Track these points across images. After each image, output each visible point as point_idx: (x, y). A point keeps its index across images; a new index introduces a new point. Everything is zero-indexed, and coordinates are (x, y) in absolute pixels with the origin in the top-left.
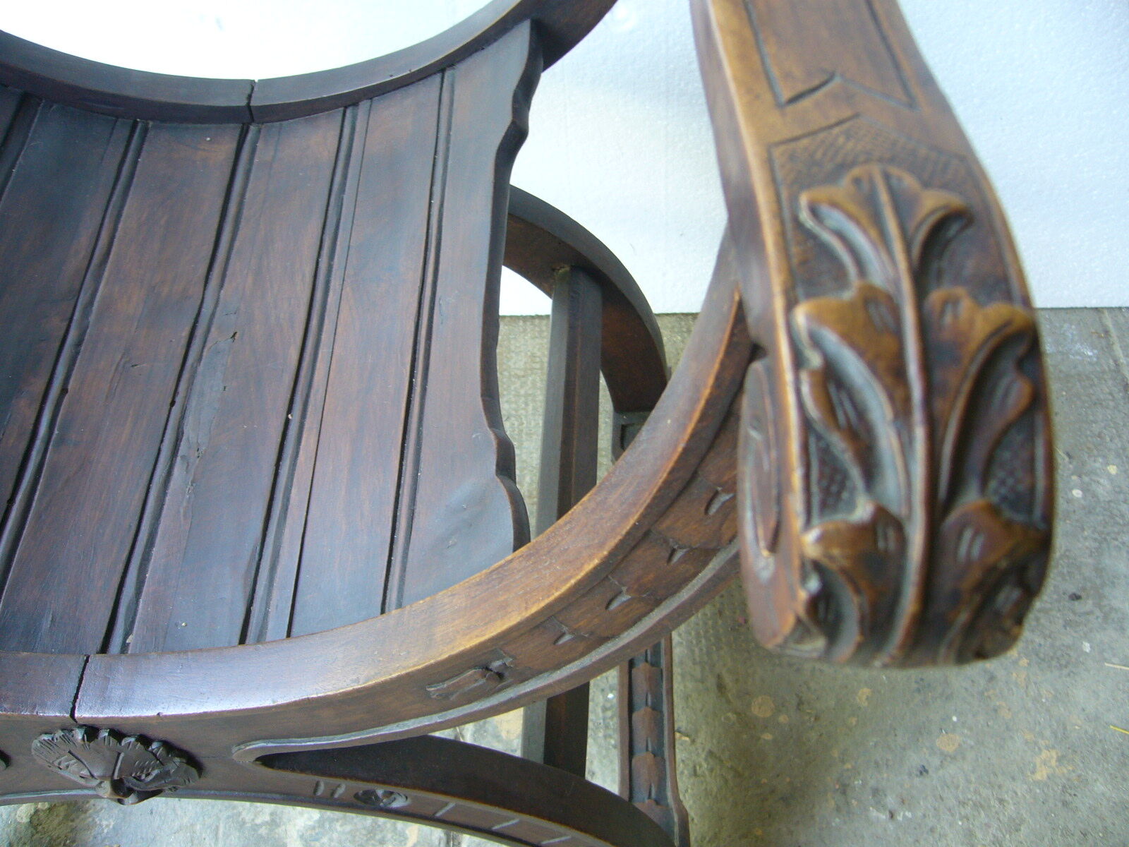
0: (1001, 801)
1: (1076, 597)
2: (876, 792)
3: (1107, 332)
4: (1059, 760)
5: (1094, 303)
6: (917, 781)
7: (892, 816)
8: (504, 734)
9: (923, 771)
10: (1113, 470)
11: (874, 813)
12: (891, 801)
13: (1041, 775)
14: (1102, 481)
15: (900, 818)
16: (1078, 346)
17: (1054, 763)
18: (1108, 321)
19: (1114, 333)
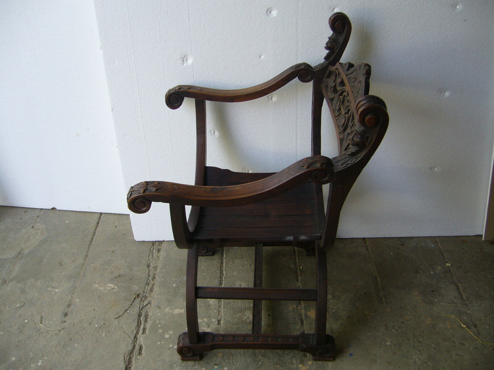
0: (420, 328)
1: (433, 291)
2: (393, 326)
3: (437, 242)
4: (432, 320)
5: (433, 235)
6: (402, 324)
7: (397, 330)
8: (311, 318)
9: (403, 323)
10: (440, 268)
11: (393, 330)
12: (396, 328)
13: (428, 323)
14: (437, 270)
15: (399, 331)
16: (430, 244)
17: (430, 321)
18: (437, 239)
19: (438, 242)
